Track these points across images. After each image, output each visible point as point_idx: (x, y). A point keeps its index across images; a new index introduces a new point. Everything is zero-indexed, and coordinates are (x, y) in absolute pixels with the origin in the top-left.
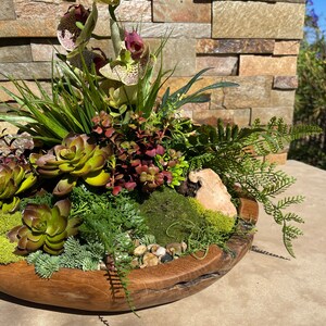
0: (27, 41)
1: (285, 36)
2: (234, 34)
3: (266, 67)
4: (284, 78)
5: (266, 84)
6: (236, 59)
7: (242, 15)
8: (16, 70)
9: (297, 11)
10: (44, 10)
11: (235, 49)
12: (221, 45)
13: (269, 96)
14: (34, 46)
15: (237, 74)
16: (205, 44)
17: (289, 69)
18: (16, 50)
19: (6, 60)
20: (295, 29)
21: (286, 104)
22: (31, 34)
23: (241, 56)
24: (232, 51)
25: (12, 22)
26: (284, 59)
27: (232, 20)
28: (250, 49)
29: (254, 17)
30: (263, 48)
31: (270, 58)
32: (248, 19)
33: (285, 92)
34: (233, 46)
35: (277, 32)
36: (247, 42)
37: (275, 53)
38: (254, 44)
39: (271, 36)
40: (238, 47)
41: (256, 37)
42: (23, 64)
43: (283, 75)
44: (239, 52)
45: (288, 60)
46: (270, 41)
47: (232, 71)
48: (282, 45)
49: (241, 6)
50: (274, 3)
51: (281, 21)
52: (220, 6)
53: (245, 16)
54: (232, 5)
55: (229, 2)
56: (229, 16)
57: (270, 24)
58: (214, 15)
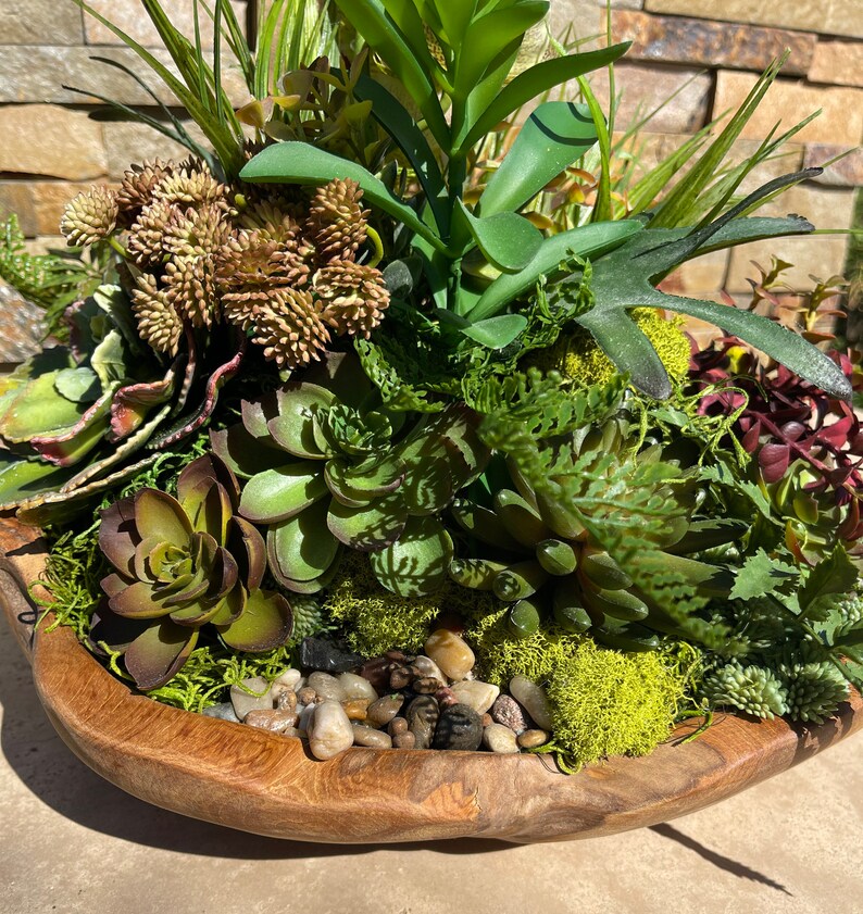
1: (843, 28)
2: (707, 4)
4: (833, 152)
6: (703, 82)
8: (31, 68)
11: (707, 51)
12: (670, 36)
13: (787, 202)
16: (624, 26)
17: (845, 126)
23: (723, 76)
24: (698, 56)
26: (833, 96)
28: (748, 55)
30: (783, 55)
31: (798, 86)
33: (832, 195)
34: (704, 41)
35: (824, 12)
36: (741, 34)
37: (813, 75)
38: (761, 41)
39: (807, 23)
40: (717, 45)
41: (767, 19)
42: (52, 51)
43: (828, 143)
44: (719, 60)
45: (843, 101)
46: (805, 39)
47: (693, 118)
48: (834, 53)
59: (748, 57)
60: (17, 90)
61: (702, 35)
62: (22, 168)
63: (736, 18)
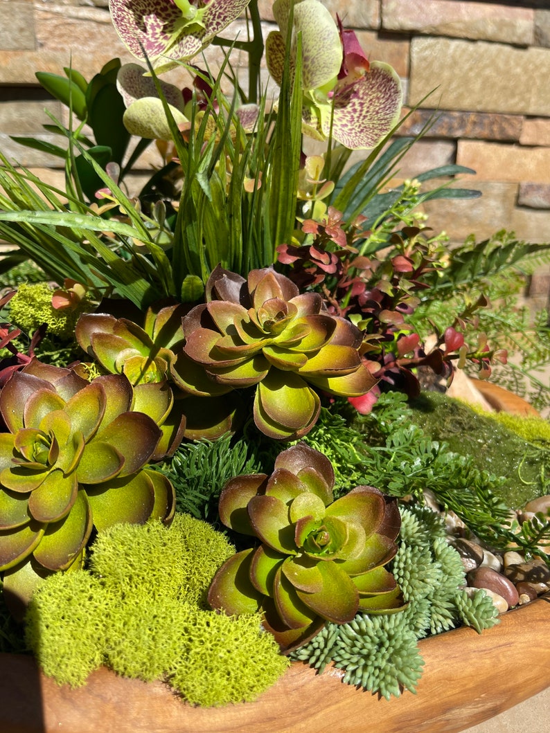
1: (543, 110)
2: (449, 101)
3: (506, 165)
4: (539, 187)
5: (504, 197)
6: (447, 149)
7: (467, 66)
10: (92, 36)
11: (449, 129)
12: (426, 121)
13: (508, 220)
17: (547, 171)
19: (13, 128)
23: (462, 145)
24: (444, 132)
25: (28, 54)
26: (538, 153)
27: (446, 74)
29: (487, 72)
30: (502, 130)
31: (513, 148)
32: (478, 75)
33: (538, 214)
34: (447, 123)
35: (528, 103)
36: (473, 117)
37: (523, 141)
38: (486, 121)
39: (518, 108)
40: (456, 125)
41: (491, 107)
43: (537, 182)
44: (458, 133)
45: (546, 156)
46: (515, 119)
48: (537, 127)
49: (464, 51)
50: (523, 47)
51: (538, 82)
52: (426, 48)
53: (471, 69)
54: (448, 46)
55: (442, 41)
56: (442, 67)
57: (516, 87)
58: (415, 62)
59: (478, 131)
61: (446, 120)
63: (469, 109)
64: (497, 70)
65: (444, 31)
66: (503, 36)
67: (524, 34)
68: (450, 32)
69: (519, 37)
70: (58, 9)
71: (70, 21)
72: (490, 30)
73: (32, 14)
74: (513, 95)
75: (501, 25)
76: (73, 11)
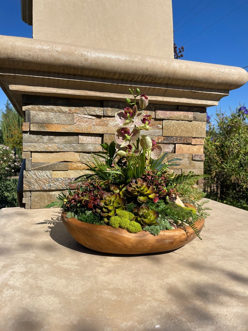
0: (77, 134)
1: (197, 136)
2: (173, 134)
3: (189, 150)
4: (198, 155)
5: (189, 158)
6: (174, 145)
8: (70, 147)
9: (202, 125)
10: (87, 121)
11: (173, 141)
12: (167, 139)
13: (191, 163)
14: (80, 137)
15: (175, 152)
16: (159, 138)
17: (200, 151)
18: (72, 138)
19: (66, 142)
20: (201, 133)
21: (199, 168)
22: (81, 132)
23: (176, 144)
24: (172, 142)
25: (72, 126)
26: (197, 146)
27: (172, 128)
29: (182, 128)
30: (187, 141)
31: (190, 145)
32: (179, 128)
33: (198, 162)
34: (173, 140)
35: (193, 134)
36: (179, 138)
37: (192, 144)
38: (183, 139)
39: (190, 136)
40: (175, 140)
41: (183, 136)
42: (74, 144)
44: (175, 142)
45: (199, 147)
46: (190, 138)
47: (172, 151)
48: (196, 140)
49: (176, 123)
50: (191, 121)
51: (195, 129)
52: (166, 122)
53: (178, 127)
54: (172, 122)
55: (170, 121)
56: (170, 127)
57: (190, 131)
58: (164, 126)
59: (180, 142)
60: (68, 150)
61: (172, 139)
62: (67, 161)
63: (178, 136)
64: (185, 127)
65: (171, 118)
66: (185, 119)
67: (191, 118)
68: (172, 119)
69: (190, 119)
70: (79, 115)
71: (82, 118)
72: (182, 118)
73: (74, 116)
74: (189, 133)
75: (185, 116)
76: (83, 116)
